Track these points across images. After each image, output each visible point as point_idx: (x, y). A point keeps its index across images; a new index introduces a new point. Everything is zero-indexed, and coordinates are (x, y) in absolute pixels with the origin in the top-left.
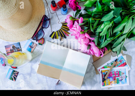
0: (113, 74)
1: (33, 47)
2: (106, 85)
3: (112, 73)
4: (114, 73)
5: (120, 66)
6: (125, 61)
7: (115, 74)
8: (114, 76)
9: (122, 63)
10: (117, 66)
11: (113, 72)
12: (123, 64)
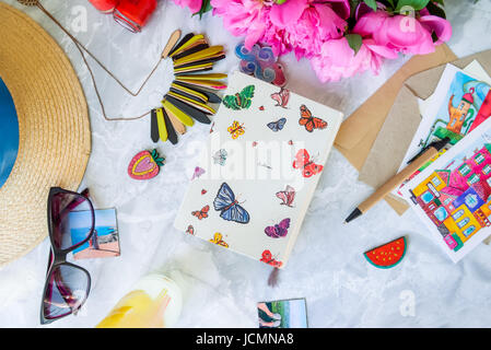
0: (468, 176)
1: (97, 249)
2: (467, 238)
3: (463, 172)
4: (467, 168)
5: (476, 123)
6: (485, 84)
7: (477, 169)
8: (476, 178)
9: (479, 103)
10: (463, 130)
11: (461, 167)
12: (486, 102)
